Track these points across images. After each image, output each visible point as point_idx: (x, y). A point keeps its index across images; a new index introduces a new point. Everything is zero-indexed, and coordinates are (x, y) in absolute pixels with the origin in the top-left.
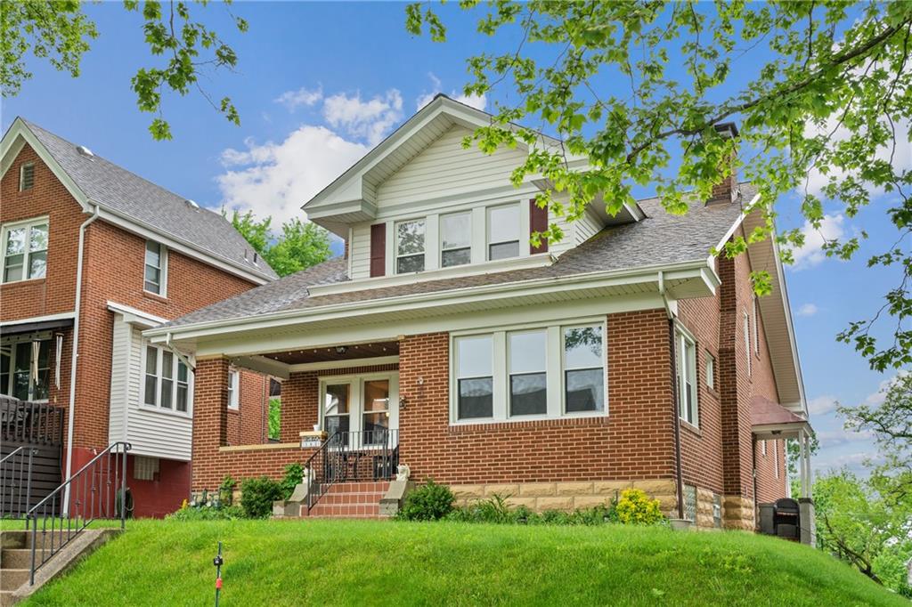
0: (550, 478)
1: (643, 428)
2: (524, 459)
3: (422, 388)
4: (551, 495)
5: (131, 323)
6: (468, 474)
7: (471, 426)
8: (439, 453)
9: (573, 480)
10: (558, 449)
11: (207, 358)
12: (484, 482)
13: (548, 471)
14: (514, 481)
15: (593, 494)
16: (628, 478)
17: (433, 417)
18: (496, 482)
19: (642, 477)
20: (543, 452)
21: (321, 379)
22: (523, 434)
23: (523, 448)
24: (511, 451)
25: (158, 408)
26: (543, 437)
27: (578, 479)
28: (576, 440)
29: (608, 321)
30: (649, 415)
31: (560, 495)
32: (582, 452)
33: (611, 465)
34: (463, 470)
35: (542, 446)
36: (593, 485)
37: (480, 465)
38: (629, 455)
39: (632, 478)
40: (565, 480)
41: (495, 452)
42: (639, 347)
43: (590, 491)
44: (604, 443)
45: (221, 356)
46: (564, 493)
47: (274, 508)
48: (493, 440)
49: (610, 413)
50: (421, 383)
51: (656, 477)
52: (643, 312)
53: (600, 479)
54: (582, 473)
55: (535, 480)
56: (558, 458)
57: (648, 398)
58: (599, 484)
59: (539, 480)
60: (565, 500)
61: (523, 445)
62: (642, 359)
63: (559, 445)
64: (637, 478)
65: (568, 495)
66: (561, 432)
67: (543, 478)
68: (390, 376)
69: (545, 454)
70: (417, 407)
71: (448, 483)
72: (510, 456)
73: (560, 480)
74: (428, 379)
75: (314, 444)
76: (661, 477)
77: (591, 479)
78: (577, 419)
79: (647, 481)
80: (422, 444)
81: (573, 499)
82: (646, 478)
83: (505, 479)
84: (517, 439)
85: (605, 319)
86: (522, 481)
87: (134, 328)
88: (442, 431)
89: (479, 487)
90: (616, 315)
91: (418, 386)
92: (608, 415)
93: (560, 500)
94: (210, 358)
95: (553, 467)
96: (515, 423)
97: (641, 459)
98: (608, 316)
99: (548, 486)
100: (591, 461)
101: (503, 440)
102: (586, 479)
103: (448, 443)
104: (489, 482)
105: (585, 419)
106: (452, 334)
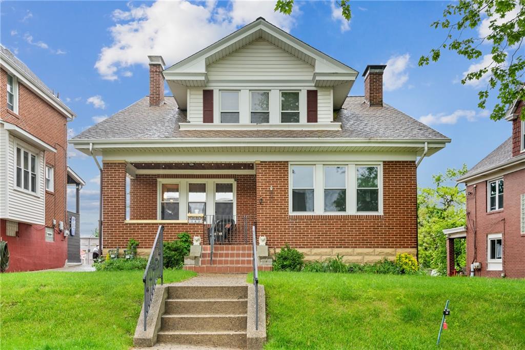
0: (350, 246)
1: (402, 222)
2: (335, 236)
3: (272, 192)
4: (351, 255)
5: (8, 130)
6: (301, 243)
7: (303, 216)
8: (283, 230)
9: (364, 247)
10: (355, 231)
11: (112, 162)
12: (312, 247)
13: (349, 242)
14: (329, 247)
15: (374, 255)
16: (393, 247)
17: (279, 210)
18: (319, 247)
19: (401, 247)
20: (347, 232)
21: (159, 180)
22: (335, 222)
23: (335, 230)
24: (328, 231)
25: (22, 189)
26: (347, 224)
27: (366, 247)
28: (365, 226)
29: (384, 164)
30: (405, 215)
31: (356, 255)
32: (369, 233)
33: (384, 240)
34: (298, 240)
35: (346, 229)
36: (374, 250)
37: (309, 238)
38: (394, 235)
39: (396, 247)
40: (359, 247)
41: (318, 231)
42: (400, 180)
43: (373, 254)
44: (381, 229)
45: (124, 162)
46: (358, 254)
47: (185, 260)
48: (317, 224)
49: (384, 213)
50: (271, 189)
51: (408, 247)
52: (403, 162)
53: (378, 247)
54: (368, 244)
55: (341, 247)
56: (355, 236)
57: (405, 206)
58: (379, 250)
59: (344, 247)
60: (359, 258)
61: (335, 228)
62: (402, 186)
63: (356, 229)
64: (398, 247)
65: (360, 255)
66: (357, 222)
67: (346, 246)
68: (207, 182)
69: (347, 233)
70: (268, 203)
71: (297, 247)
72: (327, 233)
73: (356, 247)
74: (275, 188)
75: (197, 222)
76: (411, 247)
77: (373, 247)
78: (366, 216)
79: (404, 249)
80: (272, 225)
81: (364, 257)
82: (403, 247)
83: (324, 246)
84: (331, 224)
85: (382, 163)
86: (334, 247)
87: (10, 134)
88: (285, 218)
89: (308, 250)
90: (389, 162)
91: (269, 191)
92: (383, 214)
93: (356, 258)
94: (115, 162)
95: (352, 240)
96: (331, 216)
97: (401, 238)
98: (384, 162)
99: (349, 250)
100: (373, 238)
101: (323, 224)
102: (371, 247)
103: (289, 224)
104: (314, 247)
105: (371, 216)
106: (290, 163)
